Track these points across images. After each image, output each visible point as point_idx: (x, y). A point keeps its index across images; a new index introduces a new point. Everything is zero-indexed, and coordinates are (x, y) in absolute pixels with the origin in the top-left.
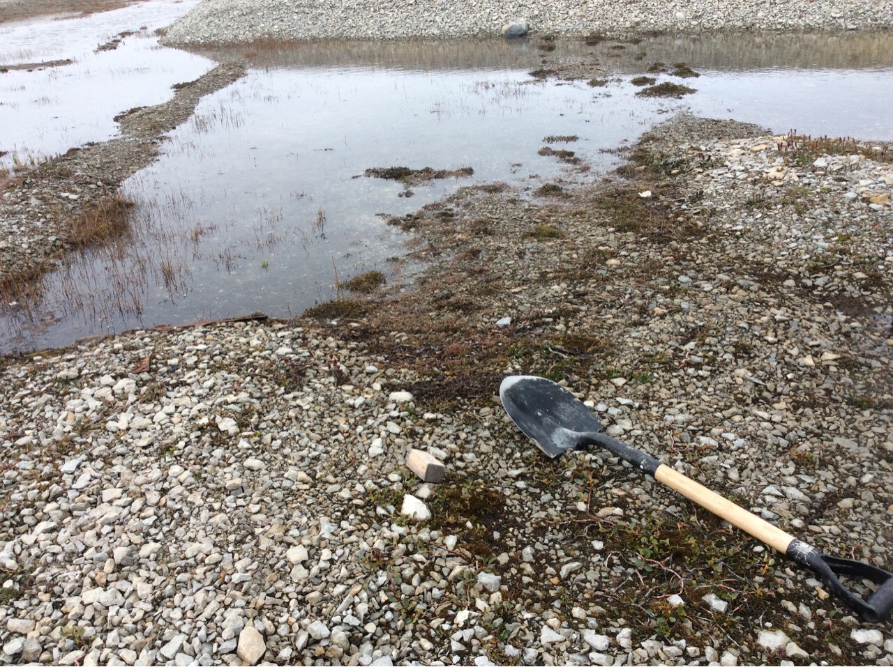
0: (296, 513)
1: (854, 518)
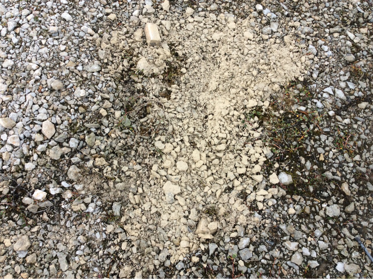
0: (83, 55)
1: (361, 116)
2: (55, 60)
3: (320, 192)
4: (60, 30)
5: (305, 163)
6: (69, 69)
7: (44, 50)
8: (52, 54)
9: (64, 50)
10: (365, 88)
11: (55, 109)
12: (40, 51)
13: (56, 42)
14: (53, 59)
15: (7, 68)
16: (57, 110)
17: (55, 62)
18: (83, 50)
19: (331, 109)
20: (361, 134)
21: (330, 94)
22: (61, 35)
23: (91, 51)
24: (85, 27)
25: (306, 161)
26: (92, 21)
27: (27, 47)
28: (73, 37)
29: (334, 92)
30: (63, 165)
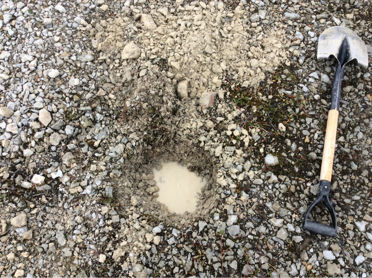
0: (77, 46)
1: (346, 99)
2: (50, 51)
3: (305, 172)
4: (54, 22)
5: (291, 145)
6: (63, 59)
7: (39, 41)
8: (46, 45)
9: (59, 41)
10: (350, 73)
11: (50, 98)
12: (35, 42)
13: (50, 34)
14: (47, 49)
15: (4, 59)
16: (53, 98)
17: (50, 52)
18: (76, 40)
19: (316, 92)
20: (346, 116)
21: (316, 79)
22: (55, 26)
23: (84, 41)
24: (77, 19)
25: (292, 143)
26: (85, 13)
27: (22, 39)
28: (67, 28)
29: (320, 76)
30: (60, 151)
